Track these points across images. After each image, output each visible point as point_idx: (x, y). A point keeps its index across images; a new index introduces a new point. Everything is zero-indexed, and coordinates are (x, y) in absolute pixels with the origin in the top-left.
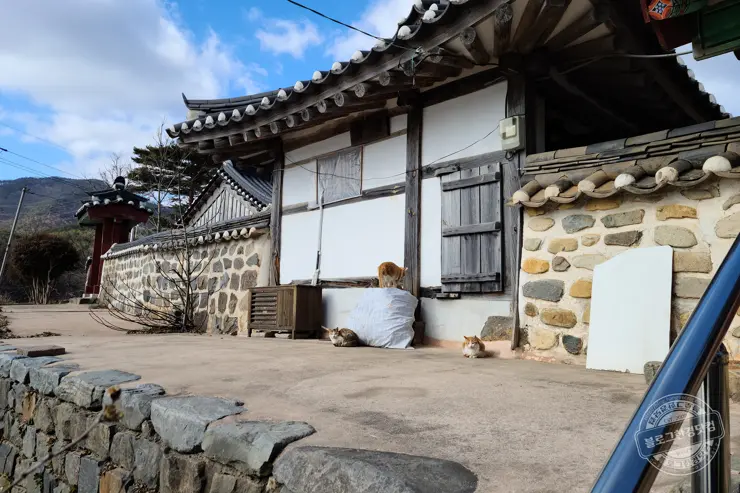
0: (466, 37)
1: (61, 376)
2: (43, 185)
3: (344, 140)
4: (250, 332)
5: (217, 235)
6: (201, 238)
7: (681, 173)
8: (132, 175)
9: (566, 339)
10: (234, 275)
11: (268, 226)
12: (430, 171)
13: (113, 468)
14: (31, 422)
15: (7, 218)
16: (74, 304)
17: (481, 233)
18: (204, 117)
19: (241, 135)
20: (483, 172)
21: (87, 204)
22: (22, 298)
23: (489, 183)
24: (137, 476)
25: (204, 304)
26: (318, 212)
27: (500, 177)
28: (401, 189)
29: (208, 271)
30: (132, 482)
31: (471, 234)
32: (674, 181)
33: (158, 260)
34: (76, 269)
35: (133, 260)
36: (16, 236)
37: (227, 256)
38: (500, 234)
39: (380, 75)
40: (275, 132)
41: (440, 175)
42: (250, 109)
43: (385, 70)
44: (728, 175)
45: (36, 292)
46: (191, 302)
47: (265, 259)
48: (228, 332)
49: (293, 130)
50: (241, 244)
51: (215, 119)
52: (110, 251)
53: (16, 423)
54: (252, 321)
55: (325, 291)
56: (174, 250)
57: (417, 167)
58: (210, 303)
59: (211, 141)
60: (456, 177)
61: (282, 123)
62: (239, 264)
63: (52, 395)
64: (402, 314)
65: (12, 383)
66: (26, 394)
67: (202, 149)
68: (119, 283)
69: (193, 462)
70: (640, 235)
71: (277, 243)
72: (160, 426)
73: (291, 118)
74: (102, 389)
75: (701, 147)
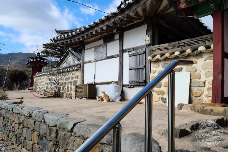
0: (133, 12)
1: (21, 109)
2: (17, 55)
3: (101, 42)
4: (75, 98)
5: (66, 70)
6: (61, 71)
7: (193, 51)
8: (42, 52)
9: (162, 98)
10: (71, 81)
11: (80, 67)
12: (125, 51)
13: (35, 132)
14: (14, 121)
15: (6, 65)
16: (26, 90)
17: (140, 69)
18: (61, 35)
19: (72, 41)
20: (140, 51)
21: (29, 61)
22: (11, 89)
23: (142, 54)
24: (41, 133)
25: (63, 90)
26: (94, 63)
27: (145, 52)
28: (117, 56)
29: (64, 80)
30: (40, 135)
31: (137, 69)
32: (190, 53)
33: (49, 77)
34: (27, 80)
35: (43, 77)
36: (9, 70)
37: (69, 76)
38: (145, 69)
39: (110, 23)
40: (81, 40)
41: (128, 52)
42: (74, 33)
43: (111, 22)
44: (205, 51)
45: (15, 87)
46: (59, 89)
47: (80, 76)
48: (69, 98)
49: (86, 39)
50: (73, 72)
51: (64, 36)
52: (36, 75)
53: (10, 121)
54: (76, 94)
55: (96, 86)
56: (54, 74)
57: (122, 49)
58: (64, 89)
59: (63, 42)
60: (133, 52)
61: (83, 37)
62: (72, 78)
63: (19, 114)
64: (117, 92)
65: (8, 111)
66: (12, 114)
67: (61, 45)
68: (39, 84)
69: (55, 129)
70: (182, 69)
71: (83, 72)
72: (47, 120)
73: (86, 36)
74: (32, 111)
75: (199, 43)
